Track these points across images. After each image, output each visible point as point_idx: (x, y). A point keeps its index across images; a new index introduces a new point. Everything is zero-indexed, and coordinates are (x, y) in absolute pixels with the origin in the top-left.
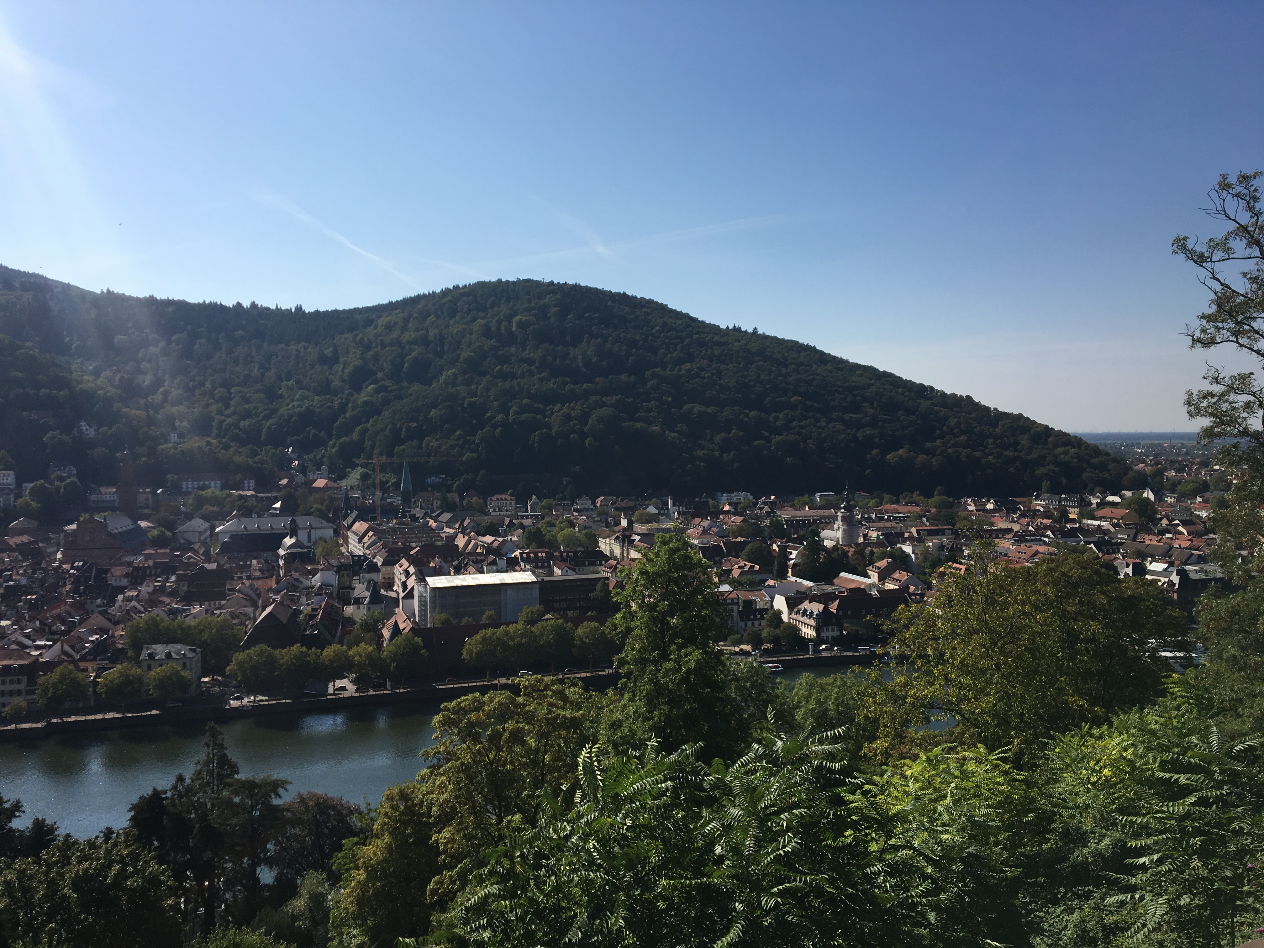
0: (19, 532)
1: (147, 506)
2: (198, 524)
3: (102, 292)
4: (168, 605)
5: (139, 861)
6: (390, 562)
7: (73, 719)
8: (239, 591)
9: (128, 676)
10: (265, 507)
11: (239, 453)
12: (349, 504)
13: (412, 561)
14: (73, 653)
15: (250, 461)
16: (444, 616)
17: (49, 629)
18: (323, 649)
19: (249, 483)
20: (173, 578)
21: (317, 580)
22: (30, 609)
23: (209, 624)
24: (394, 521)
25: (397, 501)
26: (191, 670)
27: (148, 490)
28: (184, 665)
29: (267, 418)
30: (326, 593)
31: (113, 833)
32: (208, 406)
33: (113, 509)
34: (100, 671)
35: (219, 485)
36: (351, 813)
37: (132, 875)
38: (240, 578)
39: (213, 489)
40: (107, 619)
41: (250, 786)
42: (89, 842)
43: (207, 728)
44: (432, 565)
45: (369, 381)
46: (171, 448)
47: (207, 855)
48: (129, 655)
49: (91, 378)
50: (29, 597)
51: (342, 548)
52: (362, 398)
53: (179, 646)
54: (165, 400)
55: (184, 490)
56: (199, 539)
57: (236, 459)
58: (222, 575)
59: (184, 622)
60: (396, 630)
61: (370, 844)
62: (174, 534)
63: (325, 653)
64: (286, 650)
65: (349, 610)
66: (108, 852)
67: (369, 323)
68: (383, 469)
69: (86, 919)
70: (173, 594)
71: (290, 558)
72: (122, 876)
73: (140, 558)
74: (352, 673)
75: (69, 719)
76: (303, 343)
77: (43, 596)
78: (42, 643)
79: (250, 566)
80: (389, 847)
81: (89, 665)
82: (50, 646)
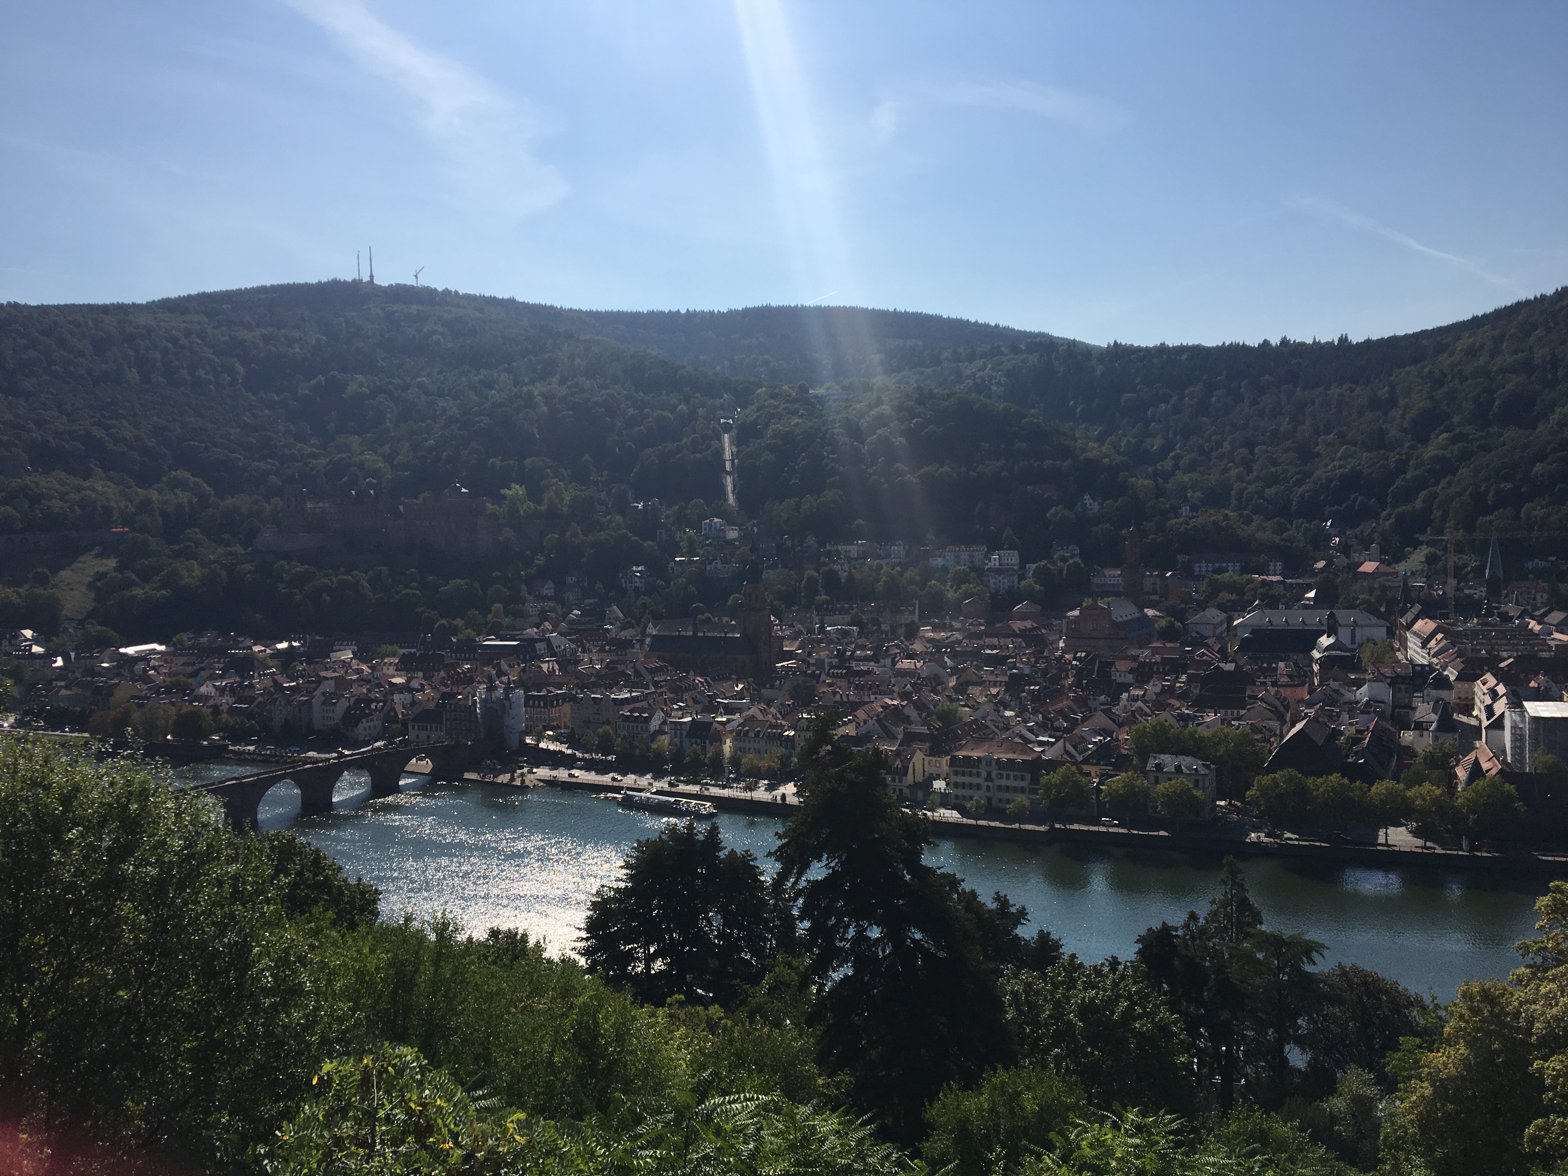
0: (1023, 617)
1: (1155, 592)
2: (1213, 614)
3: (1109, 345)
4: (1178, 708)
5: (1149, 1002)
6: (1469, 675)
7: (1075, 827)
8: (1262, 700)
9: (1133, 787)
10: (1297, 594)
11: (1264, 528)
12: (1409, 596)
13: (1501, 676)
14: (1077, 755)
15: (1277, 539)
16: (1550, 758)
17: (1052, 725)
18: (1371, 784)
19: (1275, 566)
20: (1184, 678)
21: (1363, 694)
22: (1032, 701)
23: (1226, 736)
24: (1475, 621)
25: (1480, 593)
26: (1204, 789)
27: (1156, 573)
28: (1197, 781)
29: (1299, 483)
30: (1375, 712)
31: (1120, 964)
32: (1225, 471)
33: (1117, 594)
34: (1104, 777)
35: (1238, 568)
36: (1411, 1004)
37: (1140, 1017)
38: (1264, 684)
39: (1231, 573)
40: (1111, 719)
41: (1275, 942)
42: (1095, 967)
43: (1224, 861)
44: (1533, 684)
45: (1442, 428)
46: (1181, 524)
47: (1225, 1015)
48: (1134, 762)
49: (1096, 445)
50: (1032, 687)
51: (1398, 654)
52: (1430, 451)
53: (1189, 759)
54: (1176, 467)
55: (1196, 574)
56: (1214, 632)
57: (1260, 536)
58: (1241, 679)
59: (1196, 731)
60: (1476, 771)
61: (1438, 1051)
62: (1185, 625)
63: (1373, 789)
64: (1320, 780)
65: (1408, 737)
66: (1115, 984)
67: (1442, 348)
68: (1460, 549)
69: (1092, 1053)
70: (1183, 696)
71: (1327, 663)
72: (1129, 1016)
73: (1147, 652)
74: (1411, 821)
75: (1072, 827)
76: (1347, 385)
77: (1045, 688)
78: (1045, 739)
79: (1276, 669)
80: (1465, 1060)
81: (1094, 770)
82: (1053, 744)
